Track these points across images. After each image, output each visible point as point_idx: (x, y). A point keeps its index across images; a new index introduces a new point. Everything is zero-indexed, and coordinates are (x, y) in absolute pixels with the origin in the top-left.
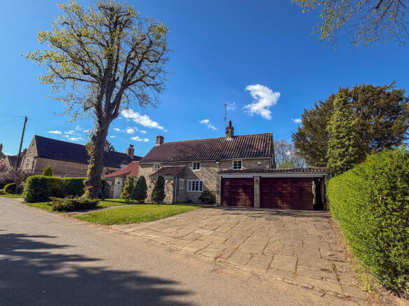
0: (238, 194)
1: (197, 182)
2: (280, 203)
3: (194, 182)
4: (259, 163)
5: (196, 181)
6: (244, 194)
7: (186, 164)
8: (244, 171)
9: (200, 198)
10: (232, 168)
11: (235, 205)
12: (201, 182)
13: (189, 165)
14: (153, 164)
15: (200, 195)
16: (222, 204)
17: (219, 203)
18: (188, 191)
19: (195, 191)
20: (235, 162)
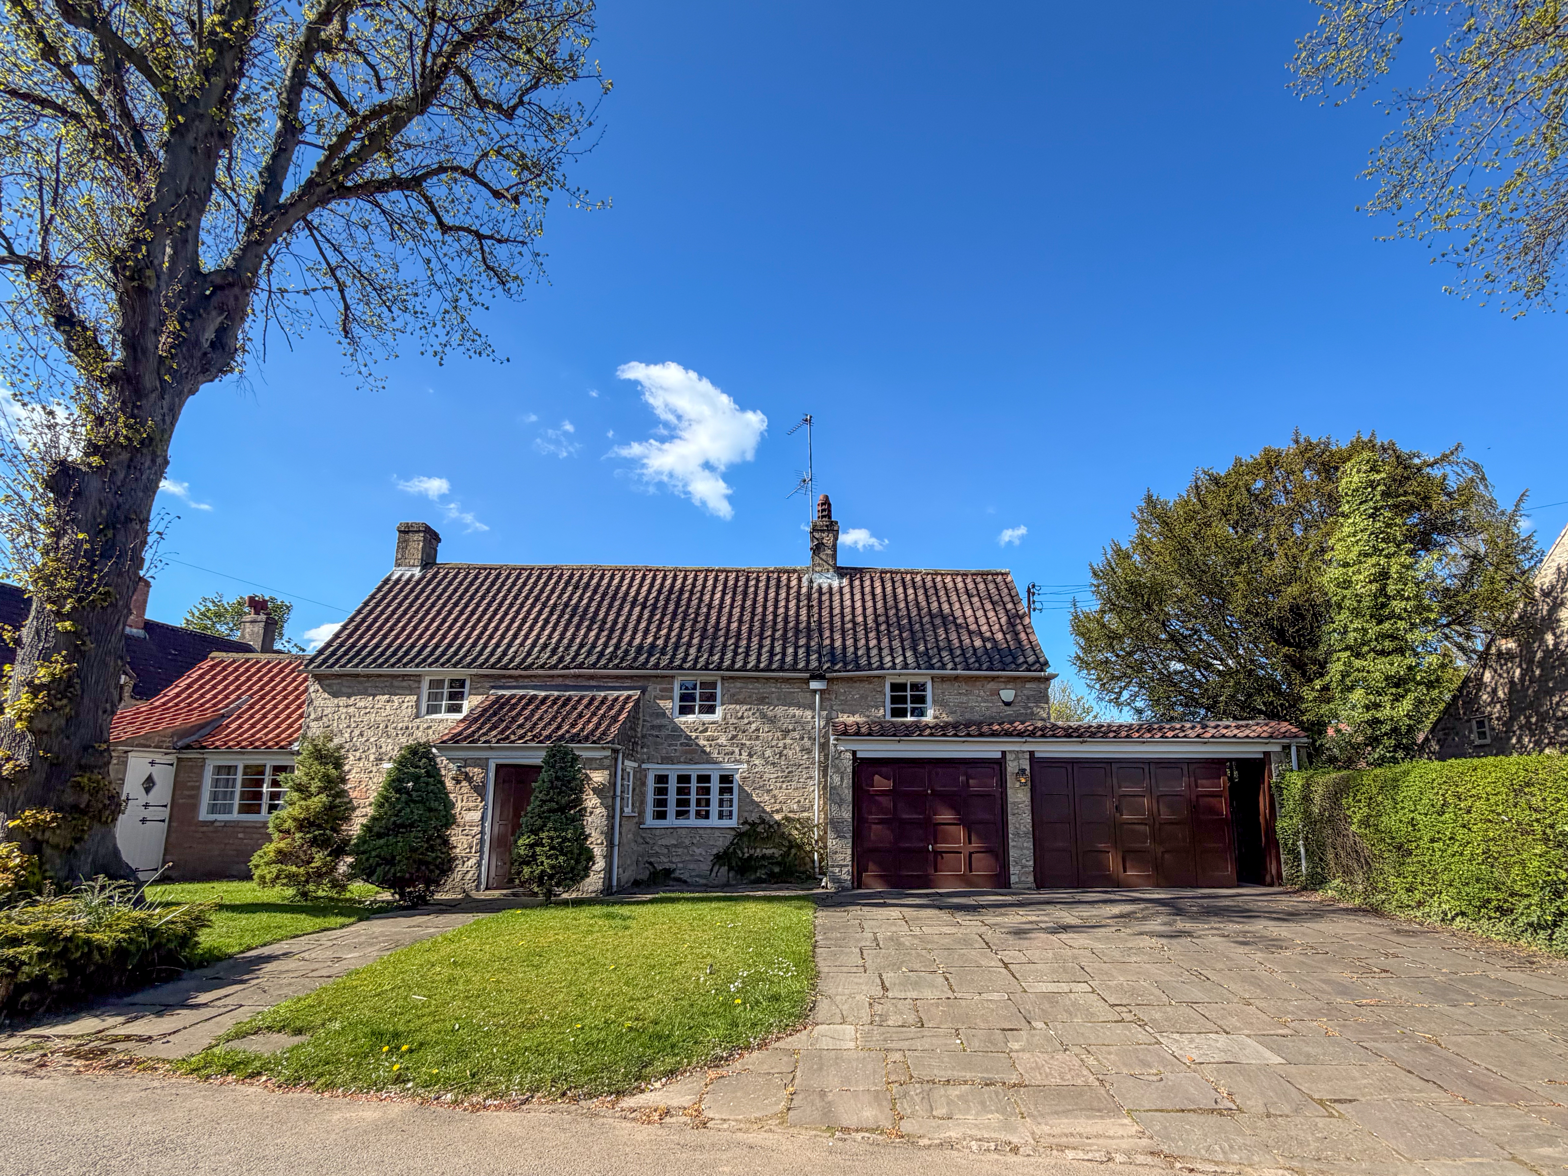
0: (933, 831)
1: (704, 779)
2: (1113, 862)
3: (684, 779)
4: (1008, 694)
5: (694, 770)
6: (961, 833)
7: (641, 682)
8: (941, 730)
9: (721, 858)
10: (883, 713)
11: (925, 882)
12: (726, 779)
13: (654, 689)
14: (418, 678)
15: (721, 844)
16: (858, 881)
17: (845, 875)
18: (650, 821)
19: (692, 821)
20: (895, 687)
